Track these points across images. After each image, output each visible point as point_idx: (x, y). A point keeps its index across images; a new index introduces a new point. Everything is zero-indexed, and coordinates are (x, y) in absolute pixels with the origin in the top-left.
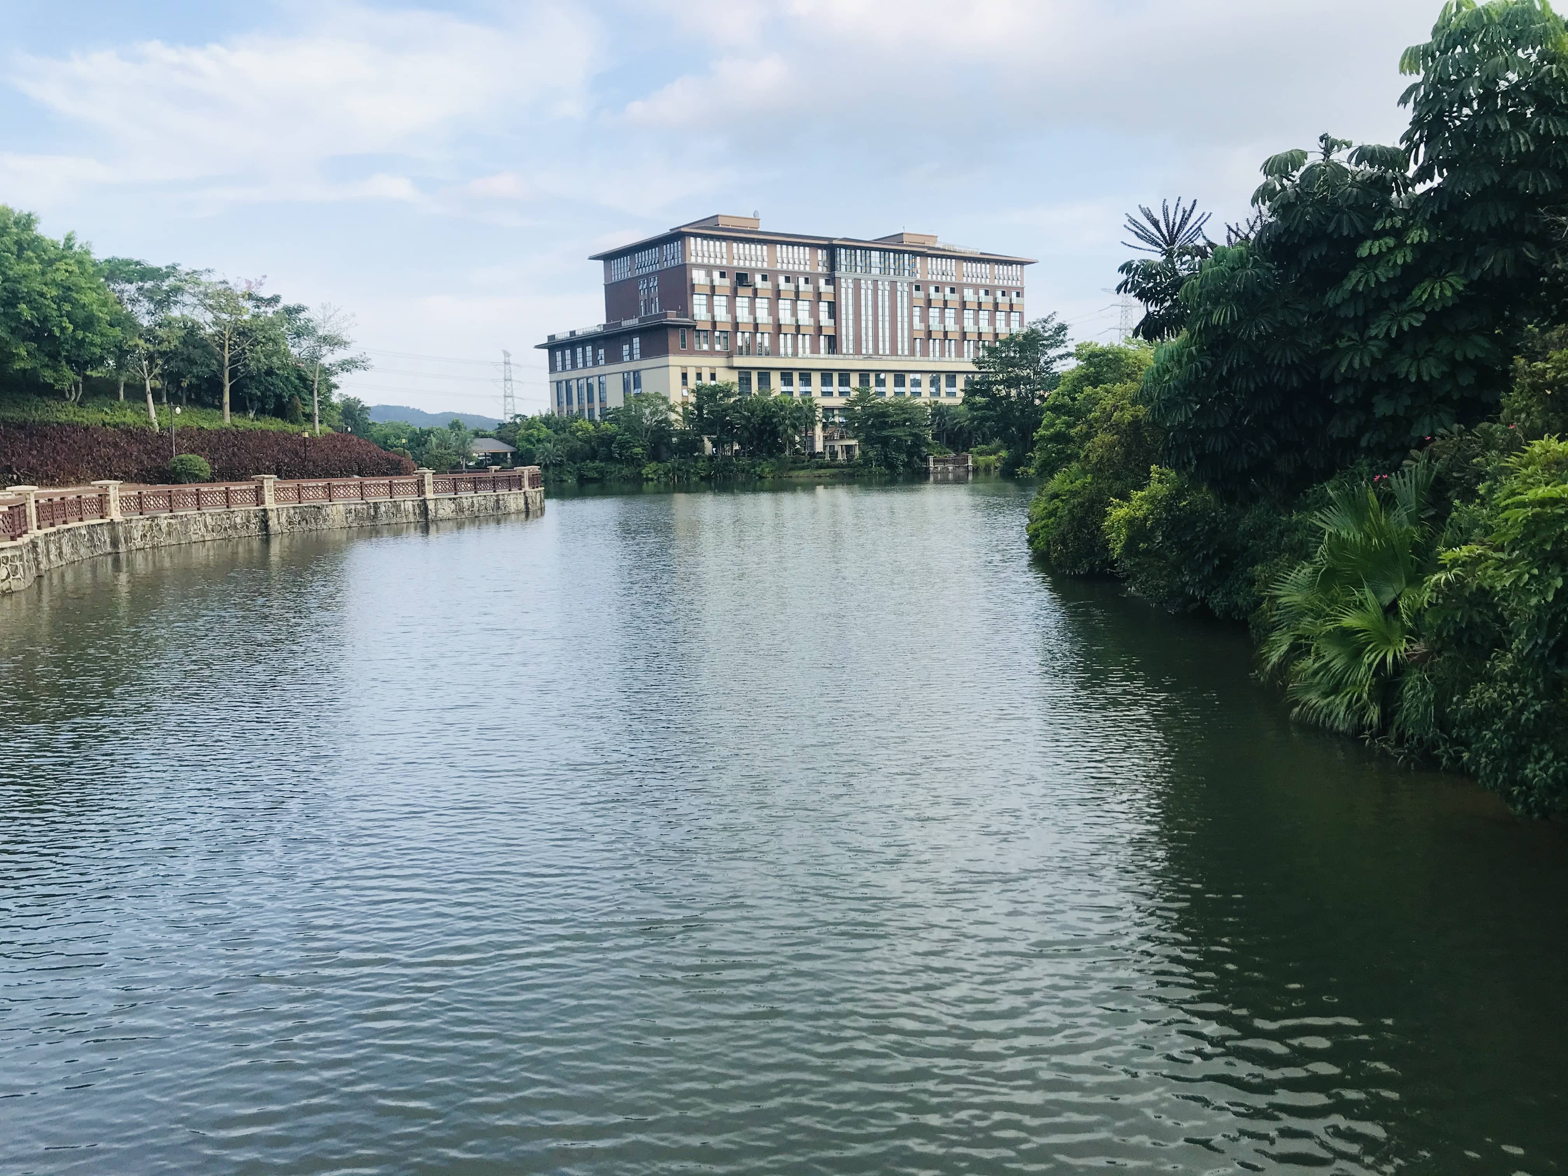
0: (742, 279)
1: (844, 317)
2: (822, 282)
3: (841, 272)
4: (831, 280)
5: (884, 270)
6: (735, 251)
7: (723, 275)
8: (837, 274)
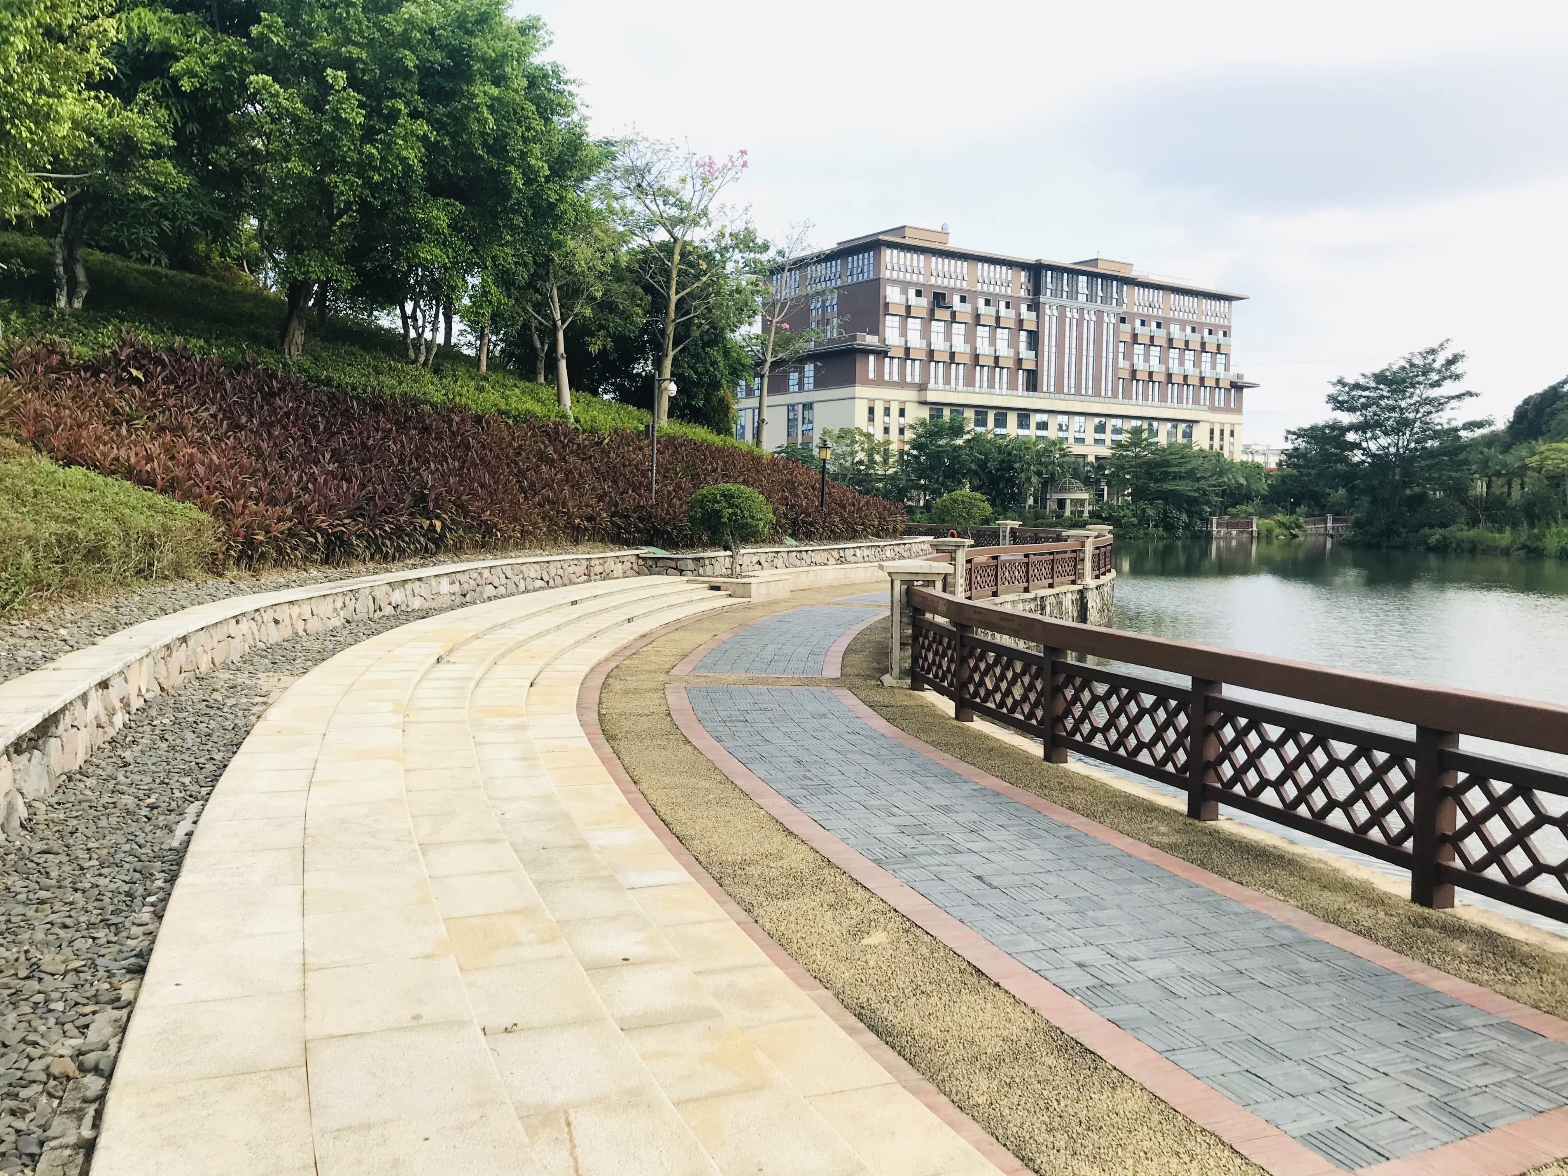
0: (939, 299)
1: (1046, 349)
2: (1024, 307)
3: (1046, 298)
4: (1035, 306)
5: (1091, 298)
6: (933, 266)
7: (919, 293)
8: (1042, 299)
